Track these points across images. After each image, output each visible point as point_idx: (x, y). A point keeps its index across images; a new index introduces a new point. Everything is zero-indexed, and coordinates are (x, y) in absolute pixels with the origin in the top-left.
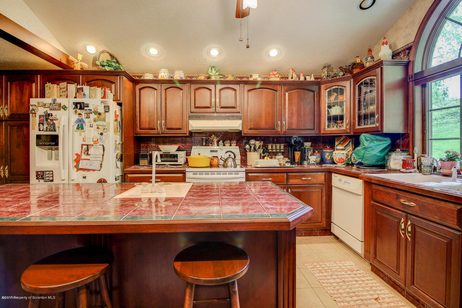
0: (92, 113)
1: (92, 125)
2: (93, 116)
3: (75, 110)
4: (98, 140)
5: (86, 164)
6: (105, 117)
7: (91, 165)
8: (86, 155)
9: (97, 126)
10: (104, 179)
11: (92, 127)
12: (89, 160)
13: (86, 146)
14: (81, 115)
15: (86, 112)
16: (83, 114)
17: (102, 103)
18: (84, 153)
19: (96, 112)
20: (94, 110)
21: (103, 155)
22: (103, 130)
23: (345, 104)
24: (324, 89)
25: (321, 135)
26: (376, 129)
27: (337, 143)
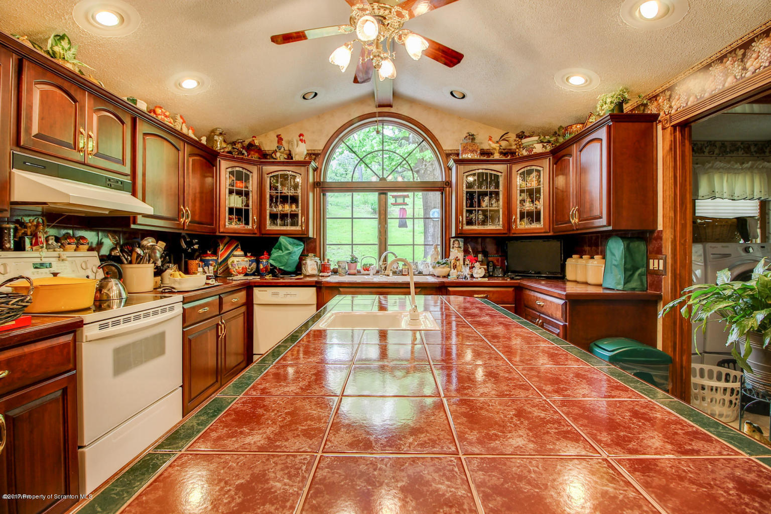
23: (251, 195)
24: (224, 167)
25: (218, 234)
26: (300, 232)
27: (221, 247)
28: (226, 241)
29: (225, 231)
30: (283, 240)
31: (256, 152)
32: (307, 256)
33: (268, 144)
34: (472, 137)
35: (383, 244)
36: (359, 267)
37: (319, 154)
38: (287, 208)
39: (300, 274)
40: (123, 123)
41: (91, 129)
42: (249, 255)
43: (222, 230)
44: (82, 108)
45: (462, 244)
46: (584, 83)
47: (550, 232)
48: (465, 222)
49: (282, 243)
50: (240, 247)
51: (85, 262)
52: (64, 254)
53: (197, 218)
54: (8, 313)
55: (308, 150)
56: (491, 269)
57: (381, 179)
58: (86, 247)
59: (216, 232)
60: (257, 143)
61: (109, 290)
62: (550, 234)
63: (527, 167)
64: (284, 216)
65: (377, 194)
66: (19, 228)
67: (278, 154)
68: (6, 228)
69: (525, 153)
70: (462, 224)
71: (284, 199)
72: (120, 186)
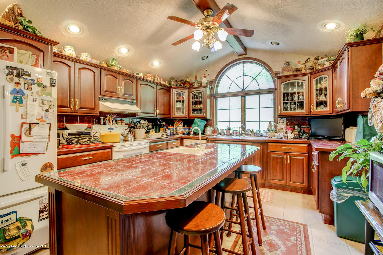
0: (34, 84)
1: (36, 99)
2: (35, 88)
3: (10, 77)
4: (42, 117)
5: (29, 147)
6: (51, 91)
7: (35, 148)
8: (28, 136)
9: (42, 101)
10: (50, 163)
11: (36, 101)
12: (32, 141)
13: (28, 125)
14: (19, 85)
15: (26, 82)
16: (22, 83)
17: (47, 74)
18: (25, 134)
19: (39, 84)
20: (38, 81)
21: (49, 135)
22: (48, 106)
23: (184, 102)
24: (174, 91)
25: (172, 118)
26: (203, 117)
27: (175, 123)
28: (177, 120)
29: (174, 117)
30: (196, 120)
31: (188, 84)
32: (208, 127)
33: (192, 80)
34: (288, 63)
35: (243, 121)
36: (231, 132)
37: (213, 82)
38: (199, 106)
39: (204, 135)
40: (133, 82)
41: (122, 86)
42: (186, 126)
43: (173, 117)
44: (119, 81)
45: (285, 121)
46: (336, 27)
47: (332, 113)
48: (282, 109)
49: (196, 121)
50: (182, 123)
51: (124, 128)
52: (117, 126)
53: (162, 113)
54: (92, 141)
55: (207, 81)
56: (301, 134)
57: (242, 90)
58: (125, 123)
59: (171, 117)
60: (188, 80)
61: (128, 137)
62: (333, 114)
63: (319, 76)
64: (197, 110)
65: (240, 97)
66: (105, 118)
67: (195, 84)
68: (101, 118)
69: (320, 68)
70: (281, 110)
71: (197, 103)
72: (132, 103)
